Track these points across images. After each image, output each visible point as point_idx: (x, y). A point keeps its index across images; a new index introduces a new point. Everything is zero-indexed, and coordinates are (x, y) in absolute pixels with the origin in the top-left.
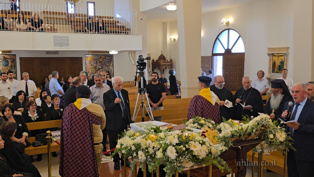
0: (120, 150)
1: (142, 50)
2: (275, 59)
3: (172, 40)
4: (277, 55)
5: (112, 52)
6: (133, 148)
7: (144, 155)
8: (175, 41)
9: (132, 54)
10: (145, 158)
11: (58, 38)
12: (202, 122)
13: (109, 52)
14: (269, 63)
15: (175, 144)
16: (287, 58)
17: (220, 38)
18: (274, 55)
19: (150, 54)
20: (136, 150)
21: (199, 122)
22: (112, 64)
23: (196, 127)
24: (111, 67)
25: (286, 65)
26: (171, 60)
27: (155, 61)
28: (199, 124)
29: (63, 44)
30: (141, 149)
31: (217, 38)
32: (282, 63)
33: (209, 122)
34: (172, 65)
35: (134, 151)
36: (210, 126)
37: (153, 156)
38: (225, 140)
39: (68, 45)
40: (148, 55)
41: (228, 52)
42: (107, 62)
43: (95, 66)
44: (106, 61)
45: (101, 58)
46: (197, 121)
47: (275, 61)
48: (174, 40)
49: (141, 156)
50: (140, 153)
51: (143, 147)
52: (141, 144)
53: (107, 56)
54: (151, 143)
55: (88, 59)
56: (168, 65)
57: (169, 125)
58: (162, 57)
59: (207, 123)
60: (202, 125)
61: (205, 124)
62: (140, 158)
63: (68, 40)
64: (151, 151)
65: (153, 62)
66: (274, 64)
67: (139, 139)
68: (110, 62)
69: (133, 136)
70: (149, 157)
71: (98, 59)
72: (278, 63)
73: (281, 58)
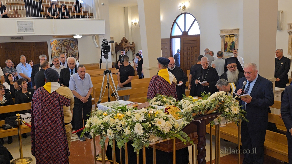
0: (89, 129)
1: (104, 33)
2: (227, 39)
3: (133, 24)
4: (229, 36)
5: (77, 36)
6: (102, 127)
7: (112, 133)
8: (136, 25)
9: (95, 38)
10: (114, 136)
11: (22, 24)
12: (165, 99)
13: (74, 36)
14: (222, 44)
15: (141, 122)
16: (237, 39)
17: (178, 21)
18: (226, 36)
19: (112, 38)
20: (104, 128)
21: (162, 100)
22: (77, 47)
23: (159, 105)
24: (76, 51)
25: (237, 45)
26: (133, 43)
27: (118, 44)
28: (162, 102)
29: (28, 29)
30: (110, 127)
31: (175, 22)
32: (233, 43)
33: (171, 99)
34: (134, 48)
35: (103, 129)
36: (172, 103)
37: (121, 133)
38: (186, 115)
39: (33, 30)
40: (111, 39)
41: (185, 34)
42: (72, 46)
43: (60, 50)
44: (70, 45)
45: (65, 42)
46: (160, 99)
47: (227, 41)
48: (135, 23)
49: (110, 134)
50: (109, 131)
51: (112, 125)
52: (110, 123)
53: (72, 40)
54: (119, 121)
55: (53, 44)
56: (130, 48)
57: (134, 103)
58: (124, 40)
59: (169, 100)
60: (164, 103)
61: (167, 101)
62: (109, 135)
63: (32, 25)
64: (119, 128)
65: (116, 45)
66: (226, 45)
67: (107, 118)
68: (75, 46)
69: (101, 116)
70: (117, 134)
71: (63, 43)
72: (229, 44)
73: (232, 39)
